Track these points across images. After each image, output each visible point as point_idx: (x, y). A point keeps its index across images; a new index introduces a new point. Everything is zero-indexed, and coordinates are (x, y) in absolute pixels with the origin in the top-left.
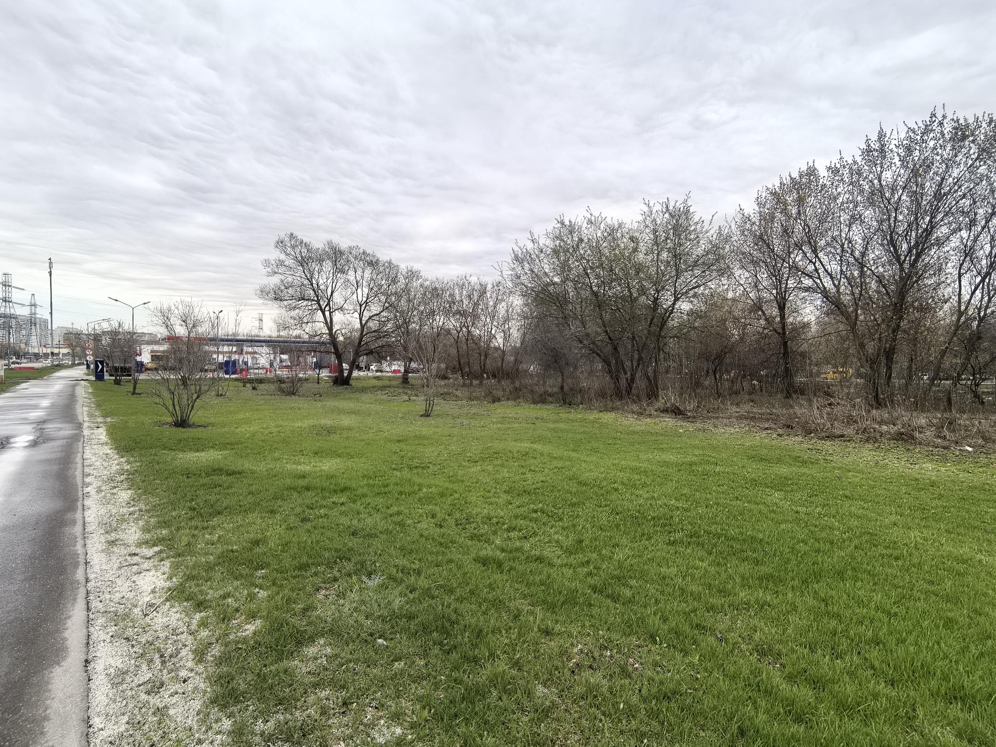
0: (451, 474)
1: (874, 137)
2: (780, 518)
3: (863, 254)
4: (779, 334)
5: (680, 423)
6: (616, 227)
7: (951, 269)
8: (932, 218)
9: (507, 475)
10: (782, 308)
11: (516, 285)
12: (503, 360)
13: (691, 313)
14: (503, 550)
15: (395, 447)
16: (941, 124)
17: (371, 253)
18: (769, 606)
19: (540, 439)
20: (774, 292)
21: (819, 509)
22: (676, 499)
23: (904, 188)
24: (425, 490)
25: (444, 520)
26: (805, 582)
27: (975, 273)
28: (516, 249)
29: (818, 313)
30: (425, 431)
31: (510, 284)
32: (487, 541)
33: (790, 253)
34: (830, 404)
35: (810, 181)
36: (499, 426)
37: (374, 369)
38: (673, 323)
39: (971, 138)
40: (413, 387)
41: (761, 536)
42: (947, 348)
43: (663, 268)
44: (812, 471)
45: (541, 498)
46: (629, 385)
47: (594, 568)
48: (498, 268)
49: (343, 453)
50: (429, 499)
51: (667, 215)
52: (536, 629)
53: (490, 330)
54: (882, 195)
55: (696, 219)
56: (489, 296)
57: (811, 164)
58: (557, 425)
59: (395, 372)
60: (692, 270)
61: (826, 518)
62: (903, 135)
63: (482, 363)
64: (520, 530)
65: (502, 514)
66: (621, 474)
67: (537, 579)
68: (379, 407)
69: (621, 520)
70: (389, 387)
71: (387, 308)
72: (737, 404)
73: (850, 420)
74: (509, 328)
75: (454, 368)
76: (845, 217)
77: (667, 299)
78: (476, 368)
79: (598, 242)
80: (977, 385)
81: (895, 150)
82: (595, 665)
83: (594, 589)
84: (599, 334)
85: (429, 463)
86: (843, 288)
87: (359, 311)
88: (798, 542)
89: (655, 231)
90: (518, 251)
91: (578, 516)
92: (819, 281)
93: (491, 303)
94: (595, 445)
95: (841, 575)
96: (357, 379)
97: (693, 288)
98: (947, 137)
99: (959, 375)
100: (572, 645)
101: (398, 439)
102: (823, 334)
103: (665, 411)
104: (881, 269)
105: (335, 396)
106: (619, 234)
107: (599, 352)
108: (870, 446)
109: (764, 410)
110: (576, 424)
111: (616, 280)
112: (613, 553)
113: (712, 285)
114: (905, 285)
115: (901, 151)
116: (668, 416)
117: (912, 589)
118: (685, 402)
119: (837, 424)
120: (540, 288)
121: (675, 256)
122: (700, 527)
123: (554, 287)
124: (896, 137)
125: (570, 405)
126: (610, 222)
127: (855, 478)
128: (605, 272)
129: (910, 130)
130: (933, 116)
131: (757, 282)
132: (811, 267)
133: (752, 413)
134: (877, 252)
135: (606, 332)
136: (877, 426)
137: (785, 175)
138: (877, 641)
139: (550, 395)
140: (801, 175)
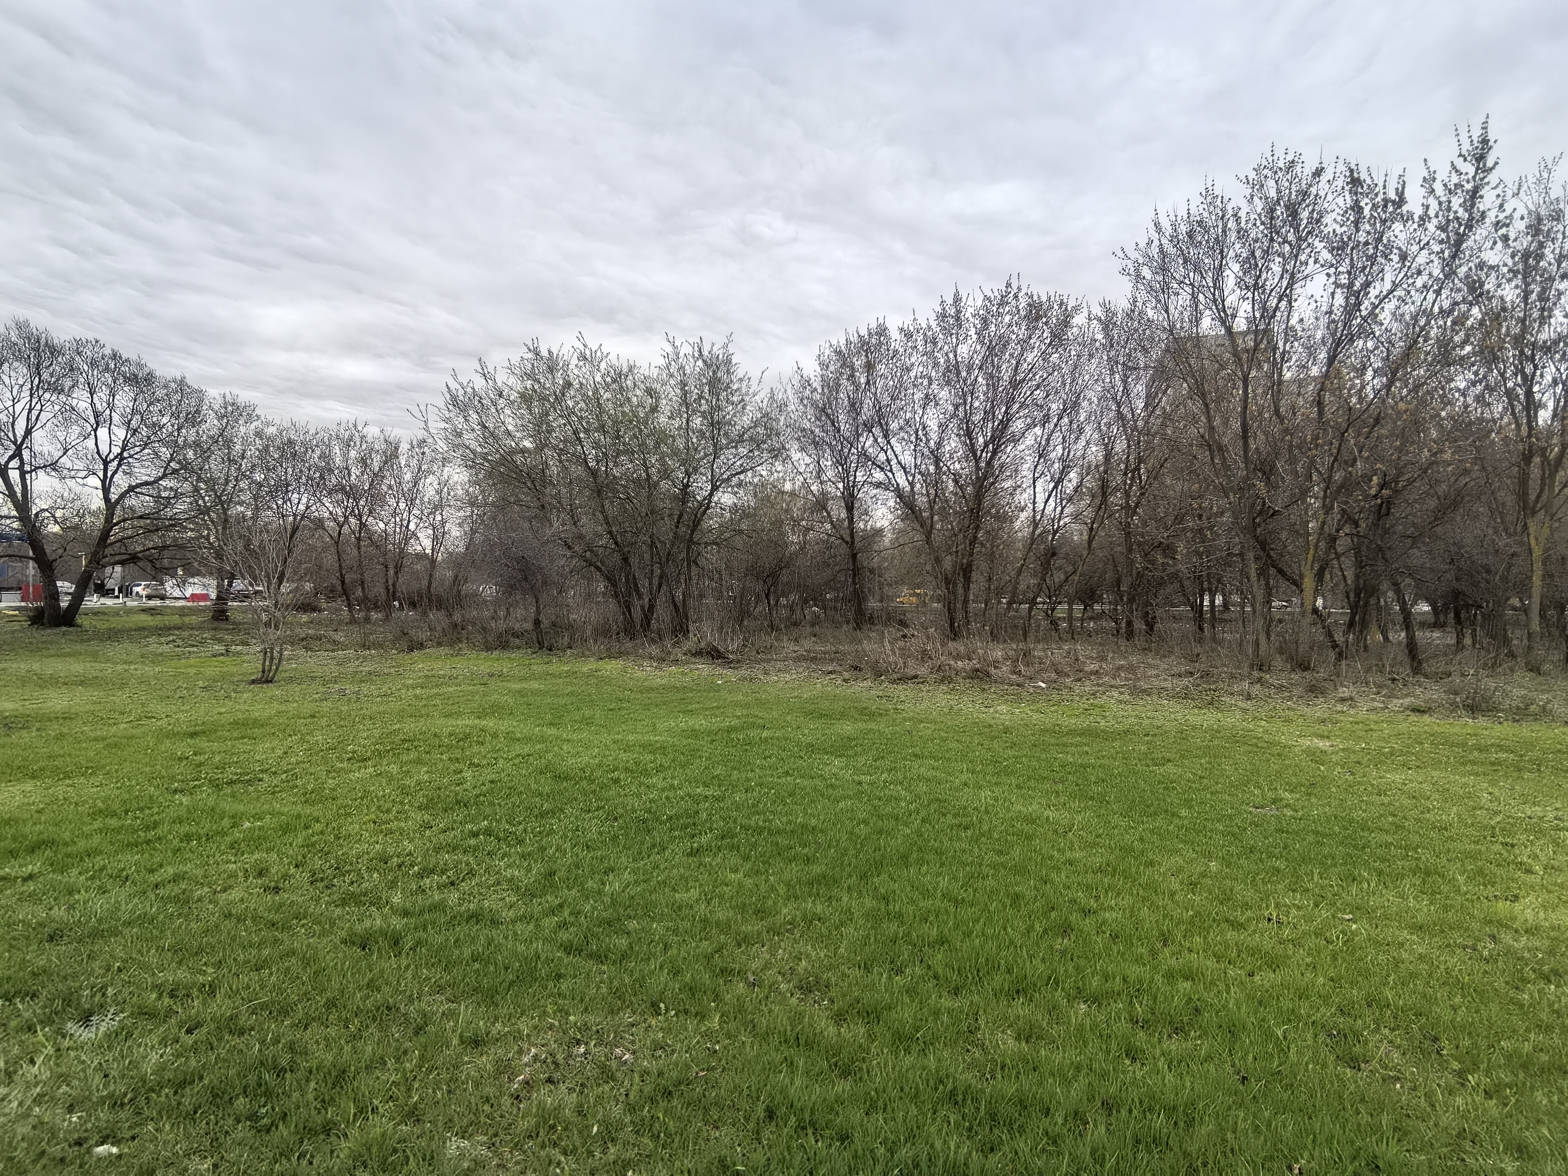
0: (310, 787)
1: (950, 300)
2: (840, 792)
3: (939, 445)
4: (847, 543)
5: (719, 670)
6: (625, 370)
7: (1026, 470)
8: (1007, 409)
9: (426, 777)
10: (850, 508)
11: (455, 447)
12: (431, 576)
13: (734, 509)
14: (406, 913)
15: (183, 748)
16: (1016, 297)
17: (133, 357)
18: (819, 920)
19: (496, 710)
20: (841, 485)
21: (885, 775)
22: (706, 785)
23: (980, 368)
24: (247, 825)
25: (286, 877)
26: (864, 877)
27: (1048, 478)
28: (453, 385)
29: (890, 516)
30: (259, 711)
31: (442, 446)
32: (376, 903)
33: (859, 435)
34: (905, 636)
35: (880, 344)
36: (418, 691)
37: (144, 593)
38: (712, 523)
39: (1044, 320)
40: (237, 627)
41: (814, 822)
42: (1023, 565)
43: (695, 440)
44: (880, 726)
45: (488, 811)
46: (645, 615)
47: (571, 914)
48: (419, 415)
49: (42, 769)
50: (256, 841)
51: (700, 363)
52: (455, 1042)
53: (405, 523)
54: (958, 373)
55: (740, 373)
56: (403, 463)
57: (881, 321)
58: (525, 685)
59: (194, 597)
60: (736, 447)
61: (892, 787)
62: (979, 303)
63: (390, 582)
64: (443, 872)
65: (411, 847)
66: (624, 756)
67: (467, 952)
68: (149, 670)
69: (621, 828)
70: (179, 628)
71: (175, 471)
72: (796, 640)
73: (925, 656)
74: (443, 523)
75: (332, 591)
76: (919, 396)
77: (701, 485)
78: (378, 590)
79: (596, 391)
80: (1053, 610)
81: (972, 320)
82: (557, 1076)
83: (568, 949)
84: (601, 536)
85: (262, 771)
86: (918, 486)
87: (101, 474)
88: (858, 824)
89: (683, 384)
90: (457, 390)
91: (551, 832)
92: (891, 475)
93: (408, 477)
94: (588, 713)
95: (904, 858)
96: (97, 613)
97: (737, 474)
98: (1023, 313)
99: (1035, 598)
100: (520, 1052)
101: (192, 730)
102: (897, 544)
103: (698, 654)
104: (957, 466)
105: (34, 650)
106: (628, 382)
107: (599, 564)
108: (943, 687)
109: (828, 647)
110: (559, 681)
111: (626, 452)
112: (603, 884)
113: (763, 470)
114: (981, 486)
115: (977, 322)
116: (702, 661)
117: (980, 865)
118: (725, 640)
119: (911, 662)
120: (498, 456)
121: (712, 424)
122: (735, 822)
123: (524, 457)
124: (973, 304)
125: (550, 650)
126: (614, 361)
127: (927, 731)
128: (608, 440)
129: (986, 298)
130: (1009, 285)
131: (820, 471)
132: (882, 457)
133: (815, 652)
134: (953, 444)
135: (610, 533)
136: (952, 663)
137: (852, 331)
138: (942, 941)
139: (516, 635)
140: (870, 334)
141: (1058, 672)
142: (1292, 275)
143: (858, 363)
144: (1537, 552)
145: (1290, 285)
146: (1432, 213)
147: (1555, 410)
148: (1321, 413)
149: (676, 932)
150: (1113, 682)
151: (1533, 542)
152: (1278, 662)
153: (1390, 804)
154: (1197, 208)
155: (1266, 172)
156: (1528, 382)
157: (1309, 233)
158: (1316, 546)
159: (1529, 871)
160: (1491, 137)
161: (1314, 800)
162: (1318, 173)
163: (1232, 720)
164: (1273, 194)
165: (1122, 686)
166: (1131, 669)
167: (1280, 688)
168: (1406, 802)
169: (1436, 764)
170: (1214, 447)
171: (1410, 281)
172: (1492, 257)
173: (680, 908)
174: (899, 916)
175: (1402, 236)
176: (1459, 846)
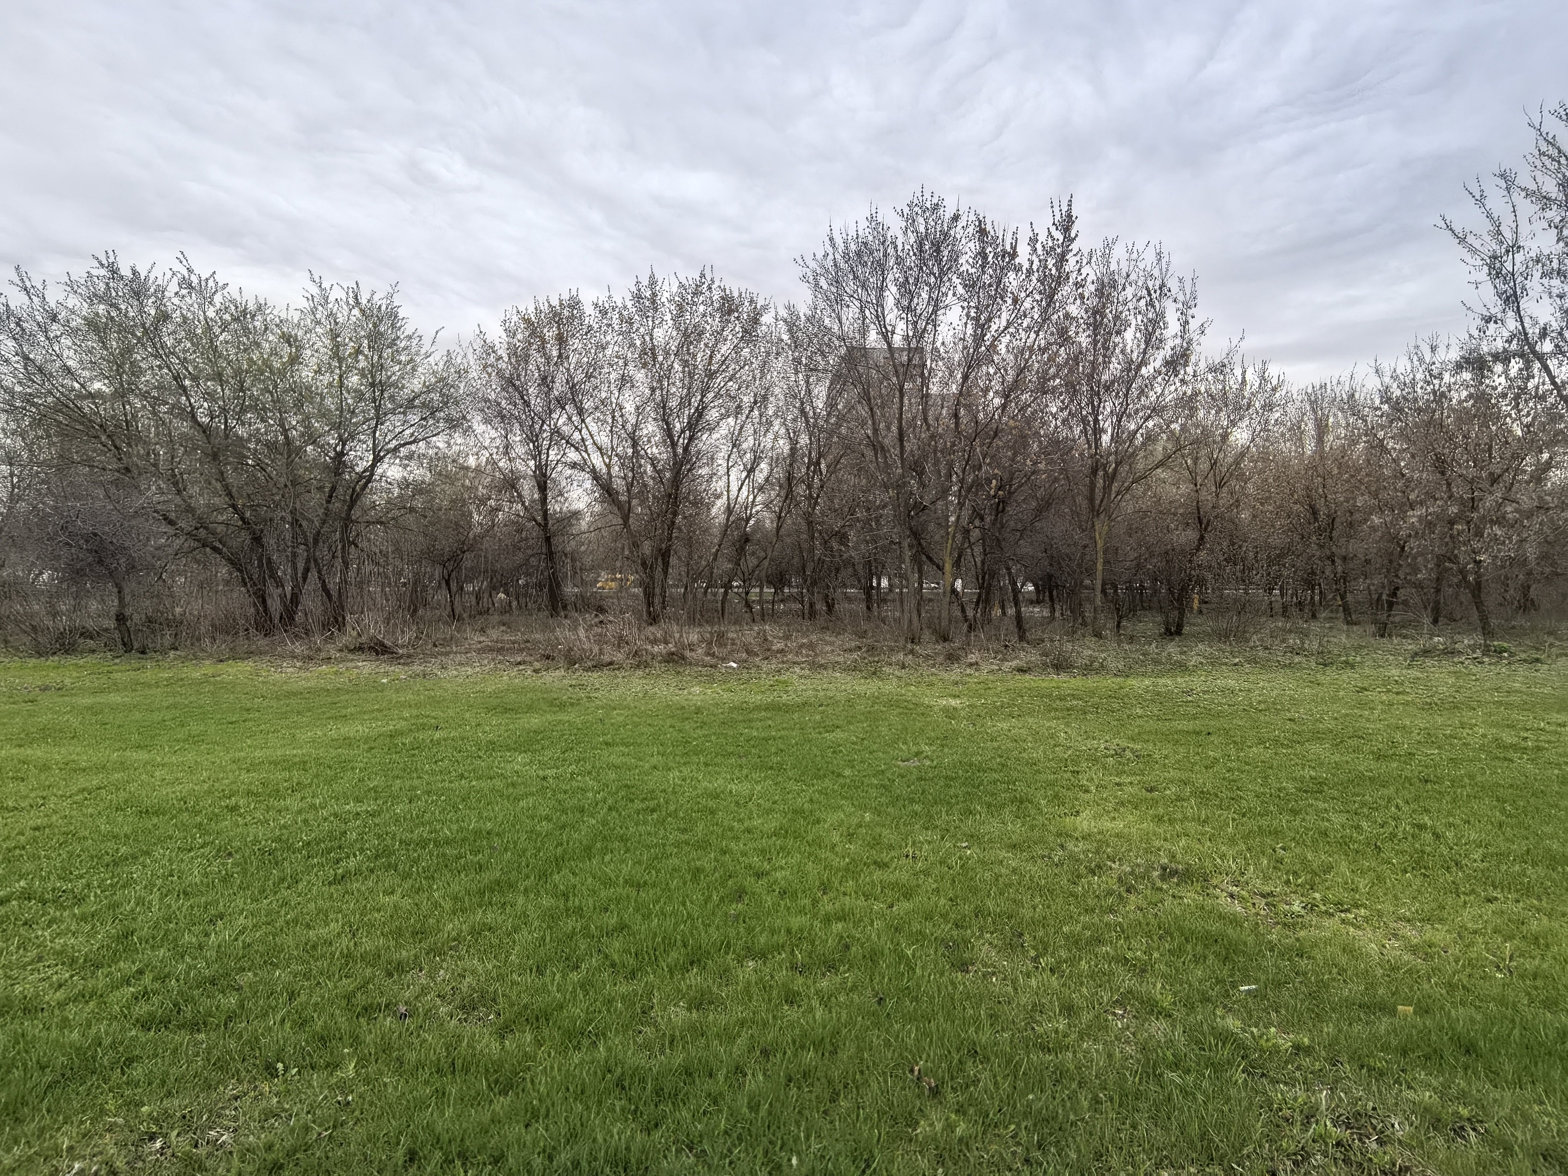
1: (645, 282)
2: (521, 790)
3: (636, 426)
4: (539, 525)
5: (384, 667)
6: (252, 308)
7: (721, 459)
8: (702, 397)
10: (543, 488)
13: (405, 484)
16: (710, 288)
18: (489, 930)
19: (46, 734)
20: (532, 463)
21: (573, 767)
22: (358, 800)
23: (676, 354)
26: (543, 876)
27: (742, 467)
29: (587, 499)
33: (551, 412)
34: (601, 622)
35: (573, 316)
38: (377, 498)
39: (736, 315)
41: (489, 826)
42: (718, 551)
43: (350, 401)
44: (570, 716)
45: (29, 866)
46: (287, 607)
47: (155, 979)
51: (356, 312)
54: (654, 358)
55: (408, 330)
57: (574, 293)
58: (101, 699)
60: (404, 413)
61: (579, 778)
62: (675, 289)
66: (246, 777)
69: (236, 865)
72: (483, 630)
73: (621, 641)
76: (614, 375)
77: (360, 455)
79: (208, 328)
80: (747, 593)
81: (667, 305)
83: (145, 1025)
84: (219, 510)
86: (615, 468)
88: (540, 822)
89: (334, 335)
91: (130, 882)
92: (586, 456)
94: (195, 728)
95: (588, 850)
97: (407, 444)
98: (716, 305)
99: (730, 581)
103: (358, 649)
104: (655, 450)
106: (257, 324)
107: (217, 544)
108: (640, 673)
109: (519, 637)
110: (154, 691)
111: (254, 408)
112: (207, 935)
113: (440, 442)
114: (678, 473)
115: (673, 308)
116: (363, 657)
117: (664, 845)
118: (394, 633)
119: (607, 648)
120: (50, 399)
121: (373, 385)
122: (393, 838)
123: (94, 403)
124: (668, 290)
125: (143, 652)
126: (236, 295)
127: (618, 717)
128: (227, 392)
129: (681, 285)
130: (703, 276)
131: (507, 447)
132: (577, 436)
133: (502, 642)
134: (650, 428)
135: (234, 506)
136: (649, 647)
137: (542, 299)
138: (622, 927)
139: (85, 634)
140: (561, 304)
141: (748, 652)
142: (936, 305)
143: (550, 334)
144: (1100, 544)
145: (935, 312)
146: (1035, 267)
147: (1112, 435)
148: (957, 424)
149: (307, 976)
150: (796, 659)
151: (1097, 537)
152: (927, 635)
153: (999, 747)
154: (864, 229)
155: (916, 209)
156: (1095, 413)
157: (949, 269)
158: (954, 537)
159: (1087, 791)
160: (1074, 214)
161: (946, 750)
162: (956, 218)
163: (890, 687)
164: (922, 229)
165: (803, 663)
166: (811, 646)
167: (927, 657)
168: (1011, 745)
169: (1031, 713)
170: (877, 447)
171: (1020, 321)
172: (1074, 310)
173: (314, 947)
174: (579, 911)
175: (1014, 283)
176: (1043, 777)
